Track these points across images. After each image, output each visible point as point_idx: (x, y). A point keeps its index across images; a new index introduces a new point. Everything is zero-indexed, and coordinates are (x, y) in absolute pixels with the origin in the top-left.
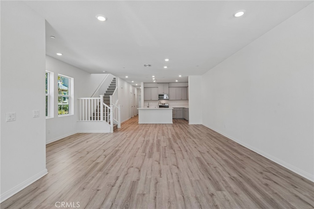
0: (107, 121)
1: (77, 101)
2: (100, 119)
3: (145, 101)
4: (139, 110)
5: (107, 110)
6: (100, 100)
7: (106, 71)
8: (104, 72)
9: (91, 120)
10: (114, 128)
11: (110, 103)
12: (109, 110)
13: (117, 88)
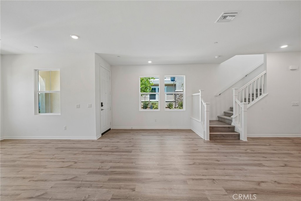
1: (192, 97)
6: (200, 95)
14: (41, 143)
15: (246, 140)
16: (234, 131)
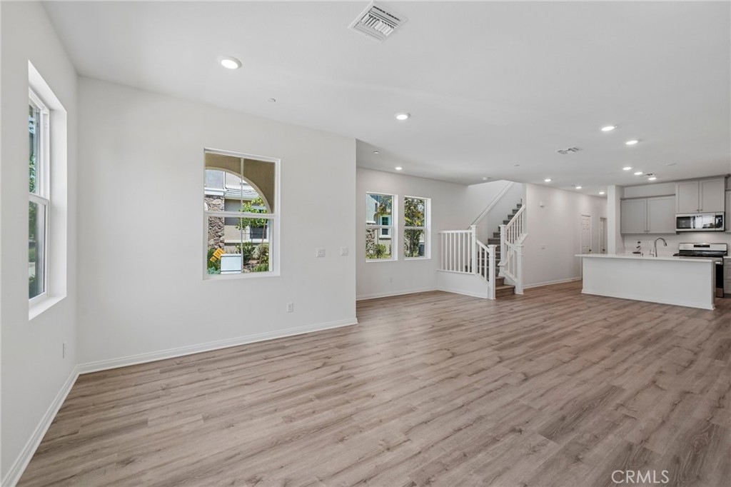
0: (483, 274)
1: (438, 236)
2: (471, 271)
3: (624, 235)
4: (584, 259)
5: (483, 254)
6: (471, 234)
7: (489, 178)
8: (484, 179)
9: (467, 271)
10: (496, 293)
11: (500, 240)
12: (488, 254)
13: (525, 209)
14: (246, 355)
15: (522, 293)
16: (503, 285)
